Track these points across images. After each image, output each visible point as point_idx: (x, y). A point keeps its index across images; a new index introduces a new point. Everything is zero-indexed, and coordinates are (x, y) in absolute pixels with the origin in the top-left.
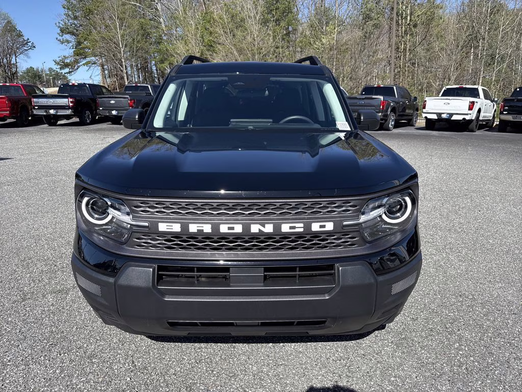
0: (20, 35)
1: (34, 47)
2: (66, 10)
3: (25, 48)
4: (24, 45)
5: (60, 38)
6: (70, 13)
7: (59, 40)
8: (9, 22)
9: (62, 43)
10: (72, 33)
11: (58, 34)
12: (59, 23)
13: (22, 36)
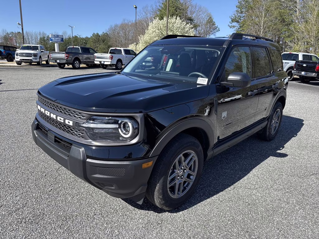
0: (214, 24)
1: (219, 30)
2: (237, 8)
3: (215, 31)
4: (214, 29)
5: (230, 25)
6: (239, 10)
7: (230, 26)
8: (210, 18)
9: (231, 27)
10: (238, 22)
11: (230, 22)
12: (232, 16)
13: (215, 24)
